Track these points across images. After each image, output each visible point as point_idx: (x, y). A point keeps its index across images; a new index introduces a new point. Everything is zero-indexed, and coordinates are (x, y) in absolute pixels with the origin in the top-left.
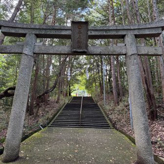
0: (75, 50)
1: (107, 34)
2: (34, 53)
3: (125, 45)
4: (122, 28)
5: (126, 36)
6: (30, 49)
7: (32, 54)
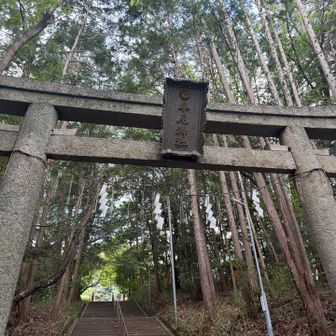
0: (169, 151)
1: (242, 121)
2: (49, 156)
3: (289, 149)
4: (276, 112)
5: (288, 130)
6: (38, 142)
7: (44, 157)
